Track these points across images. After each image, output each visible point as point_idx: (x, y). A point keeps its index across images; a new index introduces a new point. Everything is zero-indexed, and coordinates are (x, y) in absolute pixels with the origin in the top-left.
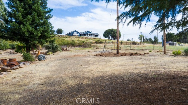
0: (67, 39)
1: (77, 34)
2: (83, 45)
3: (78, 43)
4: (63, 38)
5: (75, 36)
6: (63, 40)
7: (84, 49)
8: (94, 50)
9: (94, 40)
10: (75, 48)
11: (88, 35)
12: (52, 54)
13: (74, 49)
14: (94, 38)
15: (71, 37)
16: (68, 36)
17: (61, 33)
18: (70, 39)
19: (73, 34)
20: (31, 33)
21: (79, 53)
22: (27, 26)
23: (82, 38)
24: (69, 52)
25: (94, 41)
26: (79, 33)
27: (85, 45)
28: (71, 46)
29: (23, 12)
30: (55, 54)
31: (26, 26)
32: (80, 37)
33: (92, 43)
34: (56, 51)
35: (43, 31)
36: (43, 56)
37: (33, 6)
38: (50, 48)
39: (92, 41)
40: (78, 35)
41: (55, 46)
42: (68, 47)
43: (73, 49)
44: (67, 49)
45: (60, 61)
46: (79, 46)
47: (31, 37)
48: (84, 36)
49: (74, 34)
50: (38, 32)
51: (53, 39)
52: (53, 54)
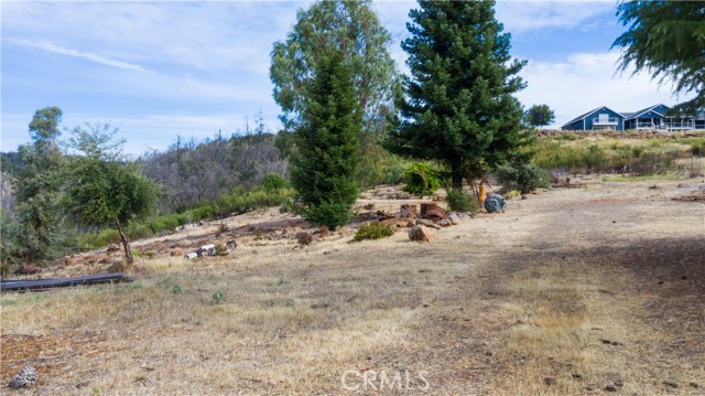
0: (568, 144)
1: (610, 121)
2: (636, 164)
3: (615, 158)
4: (554, 141)
5: (601, 131)
6: (554, 147)
7: (638, 178)
8: (676, 183)
9: (685, 143)
10: (602, 176)
11: (662, 124)
12: (520, 197)
13: (596, 180)
14: (689, 135)
15: (587, 135)
16: (572, 133)
17: (544, 123)
18: (578, 145)
19: (595, 124)
20: (469, 136)
21: (614, 193)
22: (460, 119)
23: (634, 136)
24: (577, 190)
25: (688, 147)
26: (620, 118)
27: (642, 162)
28: (584, 171)
29: (449, 82)
30: (528, 195)
31: (457, 118)
32: (621, 135)
33: (677, 155)
34: (532, 189)
35: (501, 129)
36: (498, 199)
37: (472, 62)
38: (511, 177)
39: (676, 145)
40: (616, 123)
41: (529, 172)
42: (575, 174)
43: (593, 178)
44: (568, 180)
45: (549, 214)
46: (619, 169)
47: (468, 148)
48: (643, 126)
49: (597, 121)
50: (489, 132)
51: (527, 149)
52: (523, 198)
